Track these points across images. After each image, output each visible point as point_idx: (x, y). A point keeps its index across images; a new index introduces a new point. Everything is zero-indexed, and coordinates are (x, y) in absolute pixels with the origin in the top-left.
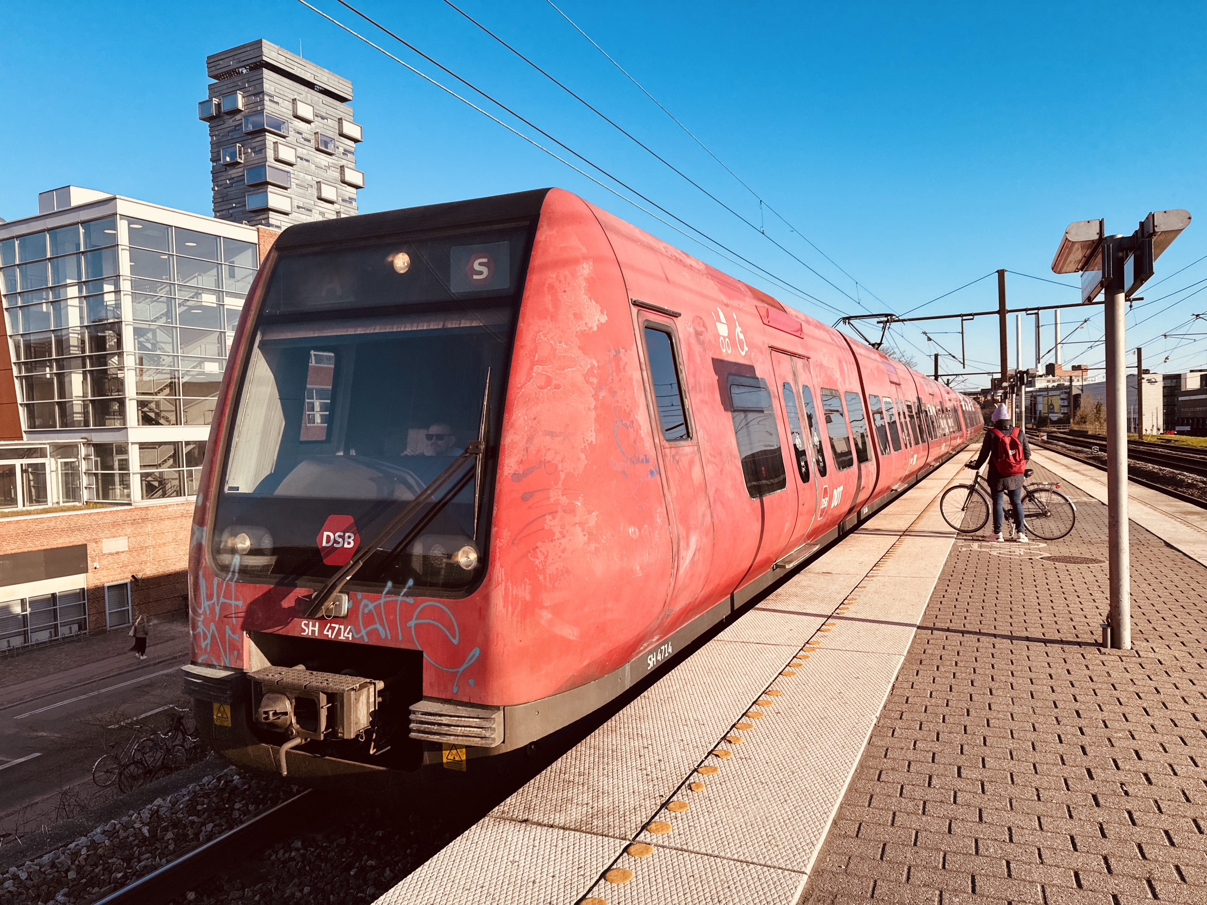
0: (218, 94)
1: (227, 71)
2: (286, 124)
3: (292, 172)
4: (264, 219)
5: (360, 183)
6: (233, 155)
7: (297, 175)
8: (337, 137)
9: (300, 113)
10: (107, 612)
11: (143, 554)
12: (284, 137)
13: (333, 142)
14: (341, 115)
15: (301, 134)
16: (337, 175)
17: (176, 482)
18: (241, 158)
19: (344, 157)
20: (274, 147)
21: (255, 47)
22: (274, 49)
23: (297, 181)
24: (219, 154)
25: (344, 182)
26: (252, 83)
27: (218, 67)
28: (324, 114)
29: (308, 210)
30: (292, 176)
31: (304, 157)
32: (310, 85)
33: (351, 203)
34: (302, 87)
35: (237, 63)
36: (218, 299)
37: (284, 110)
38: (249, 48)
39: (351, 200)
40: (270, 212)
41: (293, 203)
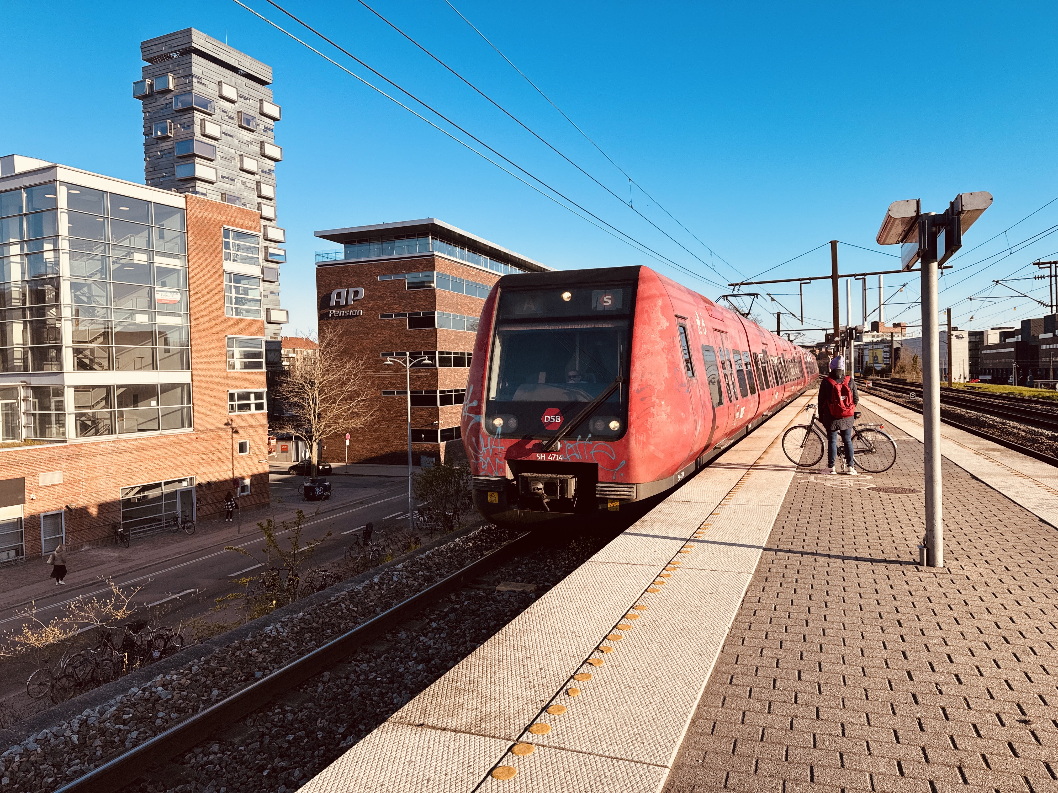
0: (151, 75)
1: (160, 55)
2: (212, 103)
3: (217, 145)
4: (191, 187)
5: (278, 156)
6: (164, 130)
7: (222, 148)
8: (258, 116)
9: (225, 93)
10: (43, 539)
11: (77, 486)
12: (210, 115)
13: (254, 120)
14: (262, 96)
15: (225, 112)
16: (258, 149)
17: (108, 422)
18: (171, 133)
19: (264, 133)
20: (201, 124)
21: (184, 34)
22: (203, 38)
23: (221, 154)
24: (151, 129)
25: (264, 155)
26: (182, 67)
27: (151, 52)
28: (247, 96)
29: (231, 180)
30: (217, 149)
31: (228, 133)
32: (234, 69)
33: (270, 174)
34: (228, 71)
35: (171, 48)
36: (149, 258)
37: (210, 91)
38: (179, 36)
39: (270, 171)
40: (197, 181)
41: (218, 174)
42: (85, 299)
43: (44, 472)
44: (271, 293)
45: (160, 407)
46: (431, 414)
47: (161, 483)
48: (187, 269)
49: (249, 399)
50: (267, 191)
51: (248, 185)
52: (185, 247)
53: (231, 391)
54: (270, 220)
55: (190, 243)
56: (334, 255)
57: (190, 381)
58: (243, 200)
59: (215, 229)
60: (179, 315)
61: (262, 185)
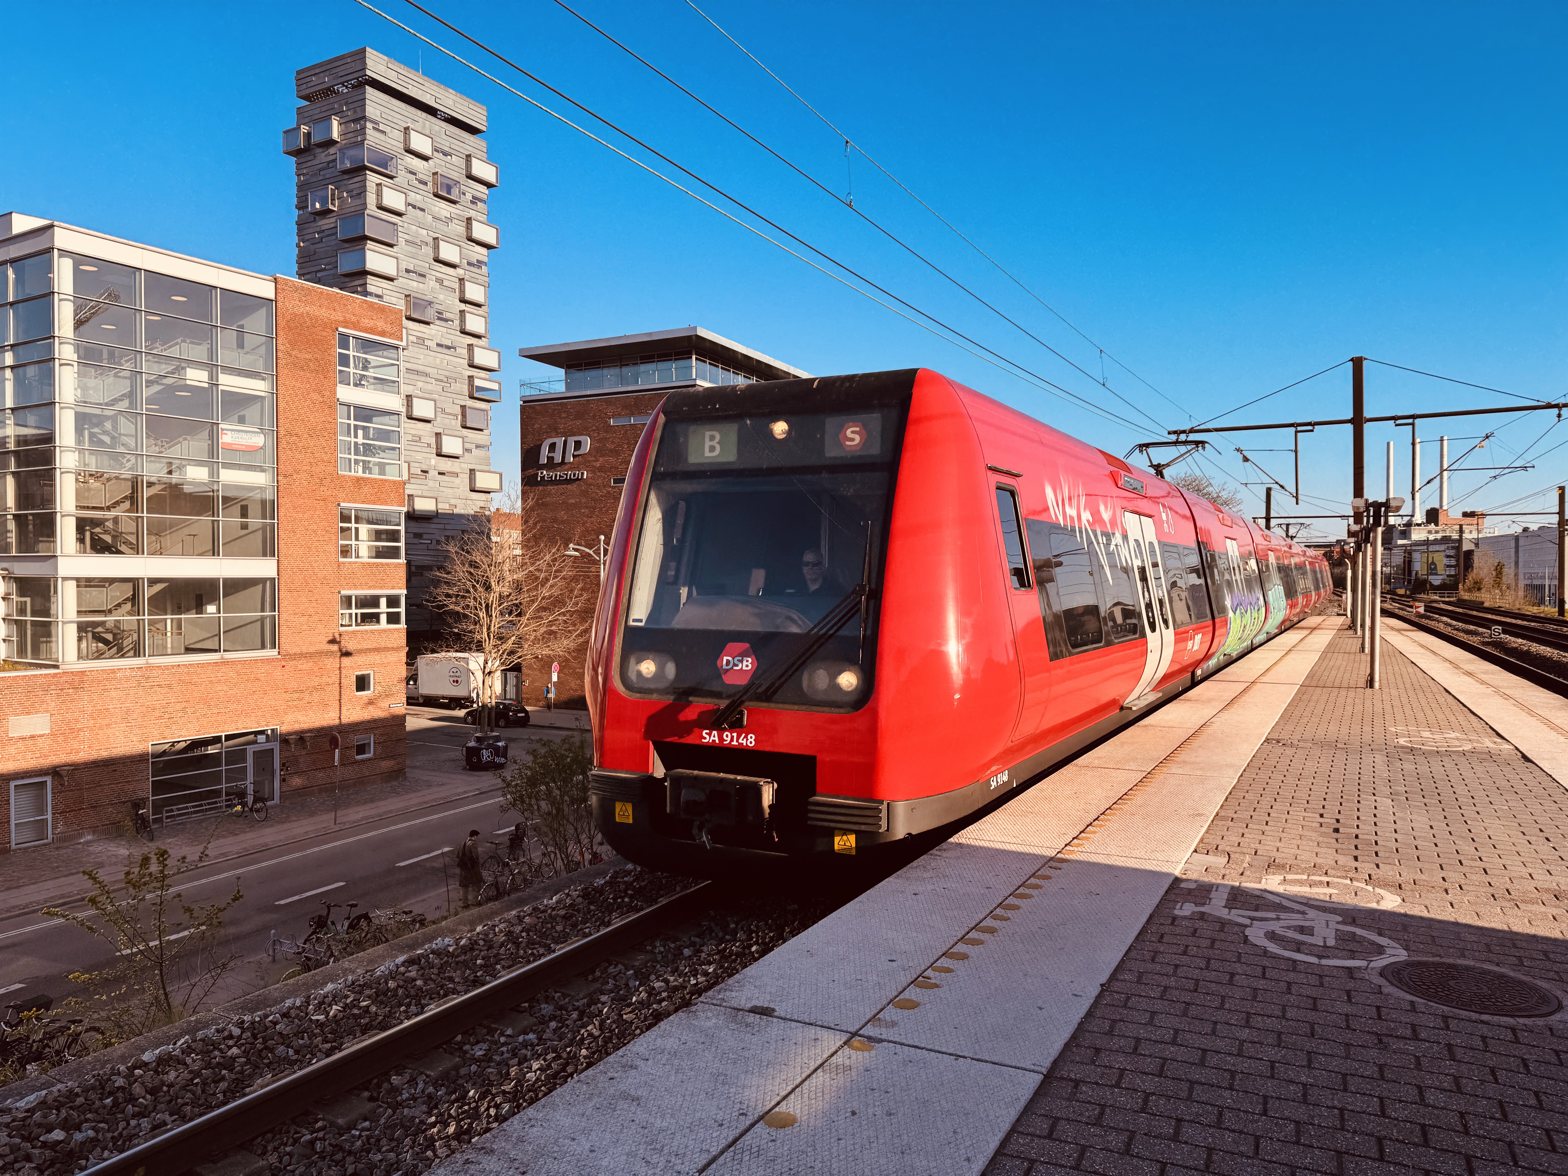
0: (307, 120)
1: (322, 90)
2: (394, 160)
3: (400, 223)
4: (360, 285)
5: (493, 241)
6: (324, 202)
7: (408, 228)
8: (463, 180)
9: (415, 146)
10: (13, 823)
12: (391, 177)
13: (458, 185)
14: (470, 150)
15: (415, 174)
16: (461, 230)
17: (135, 637)
18: (333, 205)
19: (472, 206)
20: (377, 191)
21: (356, 57)
22: (382, 62)
23: (406, 236)
24: (307, 200)
25: (470, 239)
26: (351, 106)
27: (309, 85)
28: (447, 149)
29: (420, 275)
30: (400, 229)
31: (418, 205)
32: (431, 111)
33: (480, 267)
34: (419, 112)
35: (334, 79)
36: (211, 377)
37: (392, 142)
38: (349, 60)
39: (479, 264)
40: (369, 276)
41: (400, 266)
42: (107, 439)
43: (18, 715)
44: (477, 447)
45: (222, 615)
47: (220, 737)
48: (275, 394)
49: (376, 605)
50: (474, 292)
51: (446, 283)
52: (273, 359)
53: (345, 592)
54: (478, 337)
55: (280, 355)
56: (548, 384)
57: (273, 574)
58: (437, 306)
59: (324, 334)
60: (262, 470)
61: (467, 283)
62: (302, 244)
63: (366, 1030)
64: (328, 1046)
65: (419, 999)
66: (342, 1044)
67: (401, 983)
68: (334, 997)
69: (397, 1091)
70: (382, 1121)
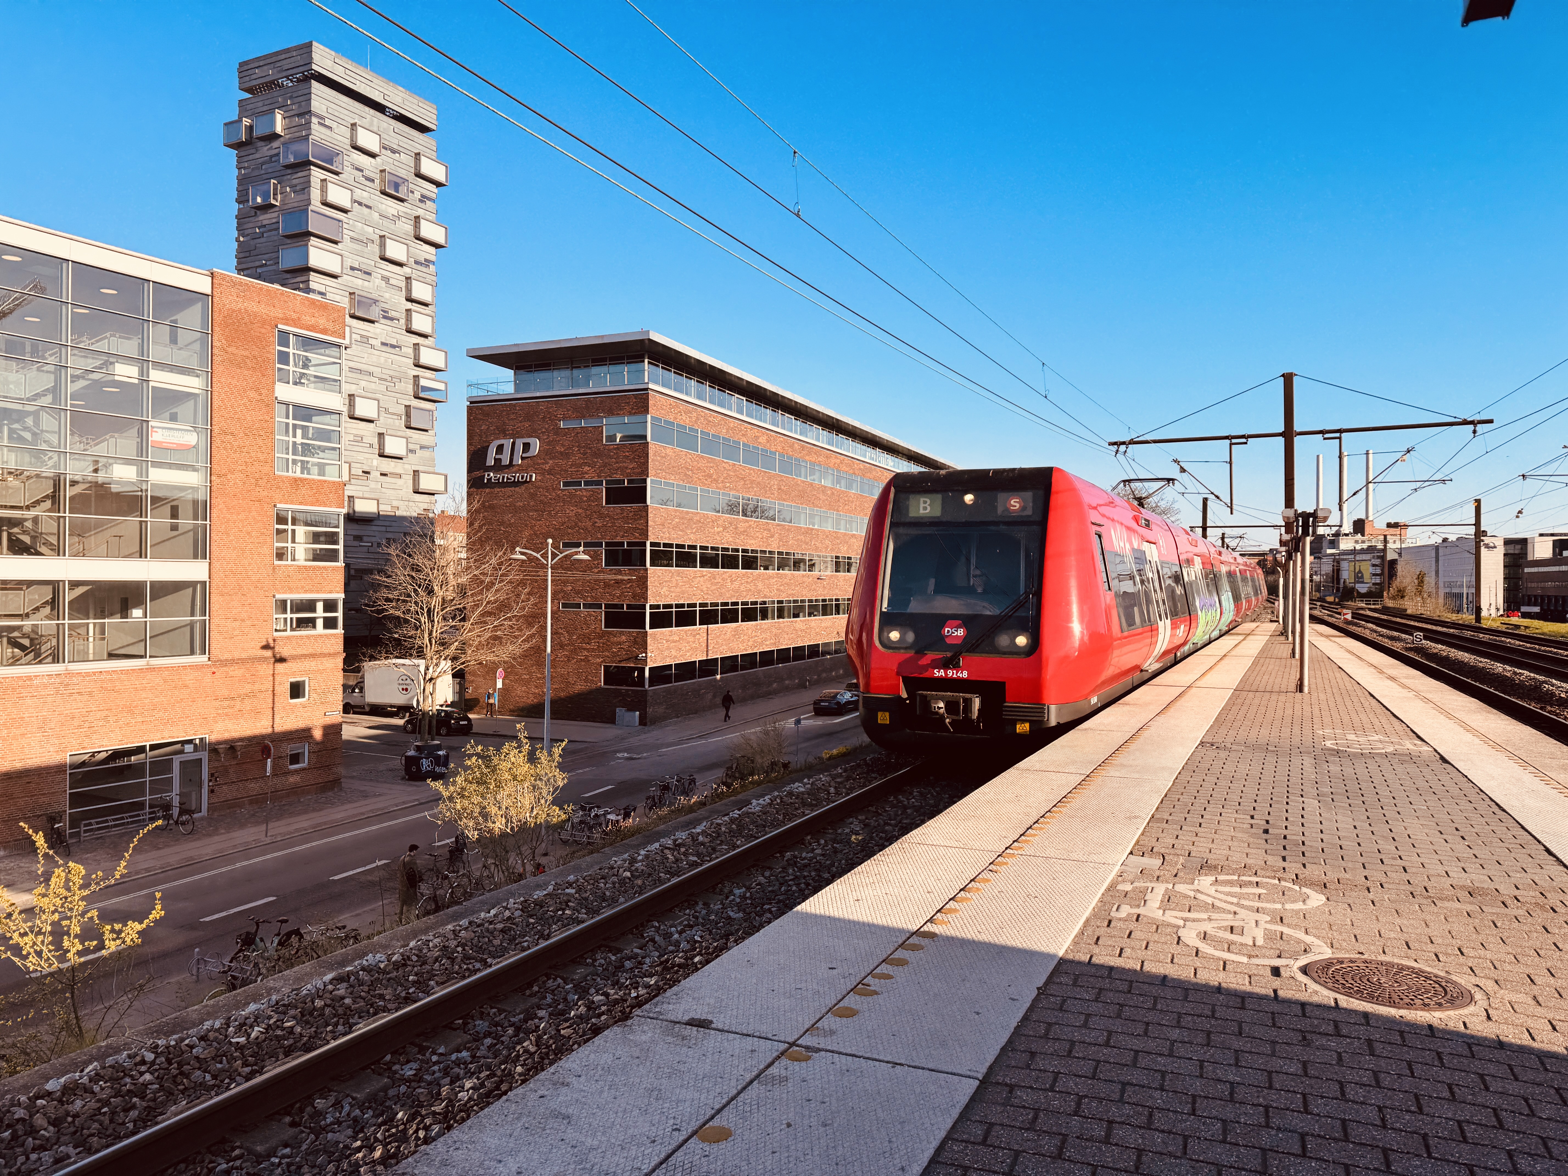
0: (250, 113)
1: (266, 83)
2: (341, 156)
3: (345, 220)
4: (302, 282)
5: (441, 240)
6: (266, 196)
7: (353, 225)
8: (412, 177)
9: (361, 142)
12: (337, 173)
13: (406, 183)
14: (418, 148)
15: (362, 171)
16: (409, 228)
17: (54, 642)
18: (276, 200)
19: (420, 205)
20: (322, 187)
21: (301, 52)
22: (329, 57)
23: (351, 233)
24: (247, 194)
25: (418, 238)
26: (296, 100)
27: (253, 77)
28: (395, 147)
29: (366, 273)
30: (345, 226)
31: (364, 201)
32: (379, 108)
33: (427, 266)
34: (365, 108)
35: (278, 72)
36: (141, 373)
37: (338, 138)
38: (294, 54)
39: (427, 262)
40: (312, 273)
41: (344, 263)
42: (28, 436)
44: (422, 447)
45: (148, 619)
46: (635, 642)
47: (145, 746)
48: (210, 391)
49: (313, 609)
50: (421, 291)
51: (392, 281)
52: (208, 357)
53: (280, 596)
54: (425, 336)
55: (216, 351)
56: (495, 386)
57: (206, 578)
58: (383, 305)
59: (263, 330)
60: (194, 469)
61: (414, 282)
62: (241, 239)
63: (288, 1052)
64: (248, 1069)
65: (347, 1018)
66: (263, 1068)
67: (329, 1002)
68: (257, 1018)
69: (319, 1114)
70: (304, 1147)
